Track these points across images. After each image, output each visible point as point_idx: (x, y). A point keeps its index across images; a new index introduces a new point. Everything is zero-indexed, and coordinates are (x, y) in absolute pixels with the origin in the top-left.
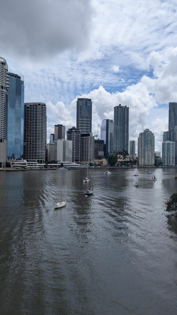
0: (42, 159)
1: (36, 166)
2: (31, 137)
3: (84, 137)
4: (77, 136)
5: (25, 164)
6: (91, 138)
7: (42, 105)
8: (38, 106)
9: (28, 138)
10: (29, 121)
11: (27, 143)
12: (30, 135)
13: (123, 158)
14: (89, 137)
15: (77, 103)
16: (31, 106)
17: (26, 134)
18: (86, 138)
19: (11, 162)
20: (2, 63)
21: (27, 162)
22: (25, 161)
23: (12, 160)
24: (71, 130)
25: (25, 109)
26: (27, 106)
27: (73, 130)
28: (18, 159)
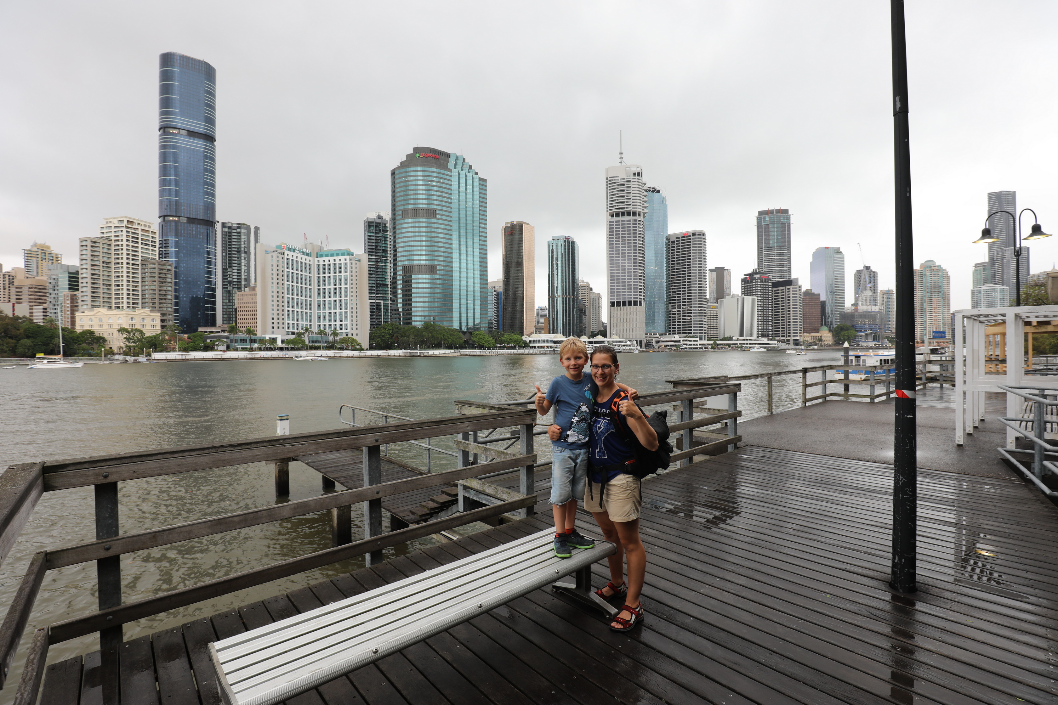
0: (702, 333)
1: (697, 345)
2: (680, 294)
3: (780, 288)
4: (765, 288)
5: (679, 341)
6: (796, 288)
7: (699, 235)
8: (692, 237)
11: (672, 306)
12: (677, 291)
14: (791, 287)
15: (758, 220)
16: (679, 238)
17: (671, 290)
18: (783, 289)
19: (654, 339)
20: (635, 174)
21: (681, 339)
22: (677, 337)
23: (653, 336)
24: (751, 275)
25: (668, 245)
26: (672, 240)
27: (754, 276)
28: (661, 335)
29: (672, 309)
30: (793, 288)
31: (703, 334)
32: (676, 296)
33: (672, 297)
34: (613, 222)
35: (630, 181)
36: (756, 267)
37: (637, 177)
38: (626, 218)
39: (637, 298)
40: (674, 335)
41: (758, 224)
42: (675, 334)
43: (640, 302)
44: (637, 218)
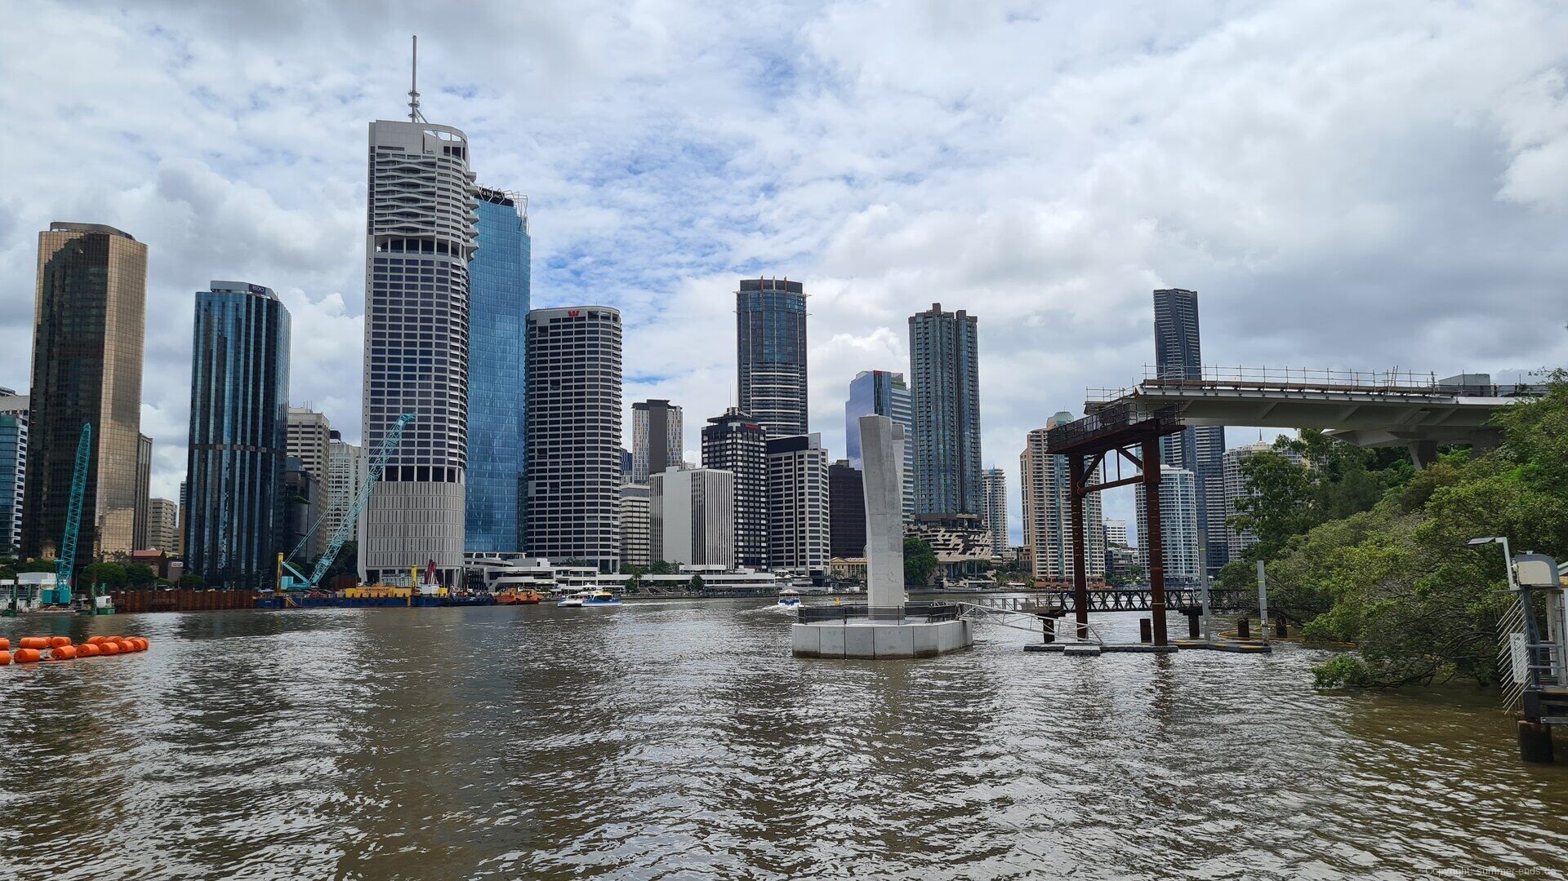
0: (608, 554)
1: (593, 583)
2: (557, 457)
3: (783, 455)
4: (752, 452)
5: (548, 575)
6: (816, 456)
7: (603, 318)
8: (587, 322)
9: (545, 464)
10: (546, 389)
11: (538, 485)
12: (551, 450)
13: (961, 547)
14: (807, 452)
15: (738, 300)
16: (558, 320)
17: (536, 447)
18: (790, 458)
19: (486, 569)
20: (446, 149)
21: (555, 569)
22: (545, 564)
23: (485, 559)
24: (722, 422)
25: (530, 335)
26: (539, 324)
27: (730, 425)
28: (506, 557)
29: (538, 492)
30: (809, 456)
31: (611, 558)
32: (548, 460)
33: (539, 464)
34: (384, 261)
35: (433, 165)
36: (735, 404)
37: (452, 158)
38: (420, 255)
39: (442, 461)
40: (539, 560)
41: (739, 309)
42: (543, 555)
43: (451, 472)
44: (449, 258)
